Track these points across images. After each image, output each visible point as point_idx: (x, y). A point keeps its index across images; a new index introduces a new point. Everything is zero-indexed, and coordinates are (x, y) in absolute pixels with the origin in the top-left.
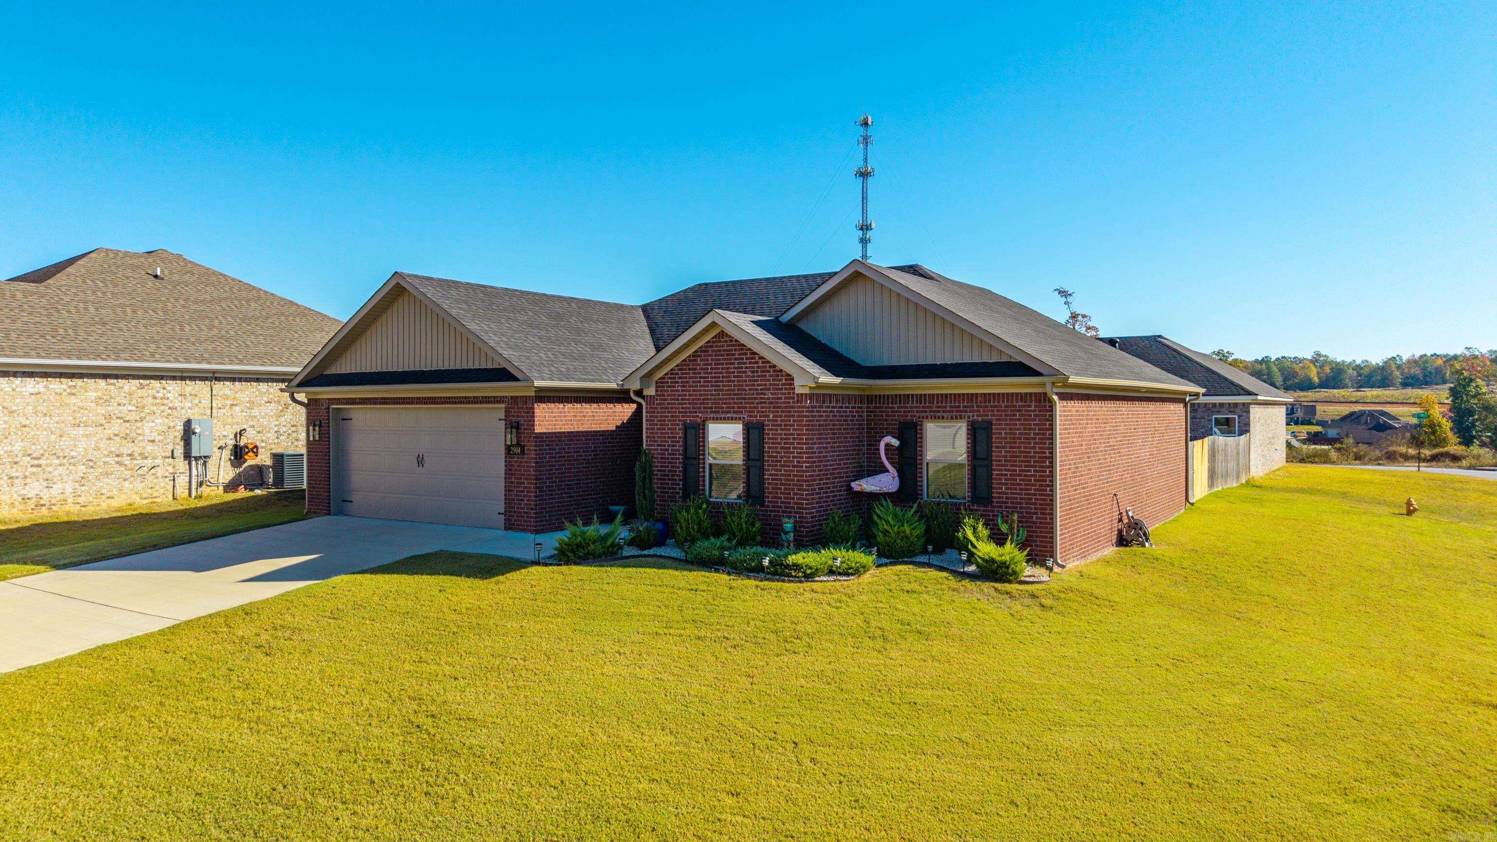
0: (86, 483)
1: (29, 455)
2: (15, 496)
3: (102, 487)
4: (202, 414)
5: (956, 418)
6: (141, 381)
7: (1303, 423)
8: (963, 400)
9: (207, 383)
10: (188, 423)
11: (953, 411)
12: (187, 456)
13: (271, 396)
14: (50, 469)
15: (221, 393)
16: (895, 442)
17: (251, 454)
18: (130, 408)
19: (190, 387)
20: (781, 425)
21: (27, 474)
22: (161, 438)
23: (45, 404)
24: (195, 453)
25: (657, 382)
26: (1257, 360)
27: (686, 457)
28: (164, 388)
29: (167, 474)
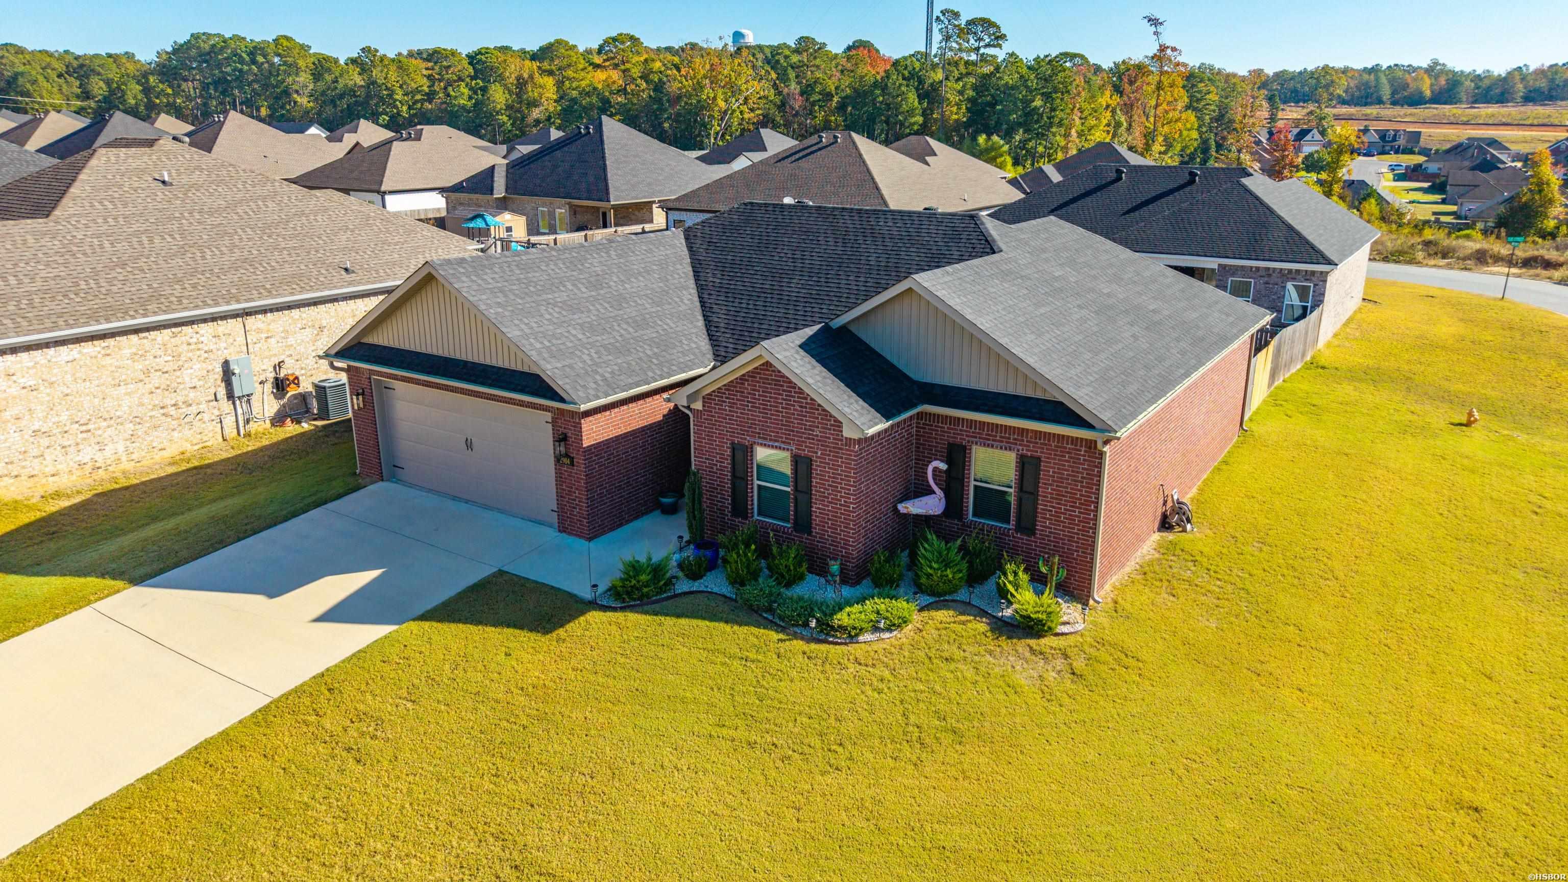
0: (137, 440)
1: (77, 422)
2: (71, 463)
3: (152, 441)
4: (238, 352)
5: (1006, 449)
6: (173, 330)
7: (1404, 152)
8: (1014, 433)
9: (240, 319)
10: (226, 364)
11: (1002, 442)
12: (230, 396)
13: (304, 322)
14: (100, 432)
15: (254, 328)
16: (943, 466)
17: (292, 385)
18: (167, 358)
19: (223, 327)
20: (829, 464)
21: (79, 440)
22: (201, 383)
23: (83, 370)
24: (237, 393)
25: (704, 398)
26: (1365, 69)
27: (734, 475)
28: (197, 333)
29: (213, 418)
